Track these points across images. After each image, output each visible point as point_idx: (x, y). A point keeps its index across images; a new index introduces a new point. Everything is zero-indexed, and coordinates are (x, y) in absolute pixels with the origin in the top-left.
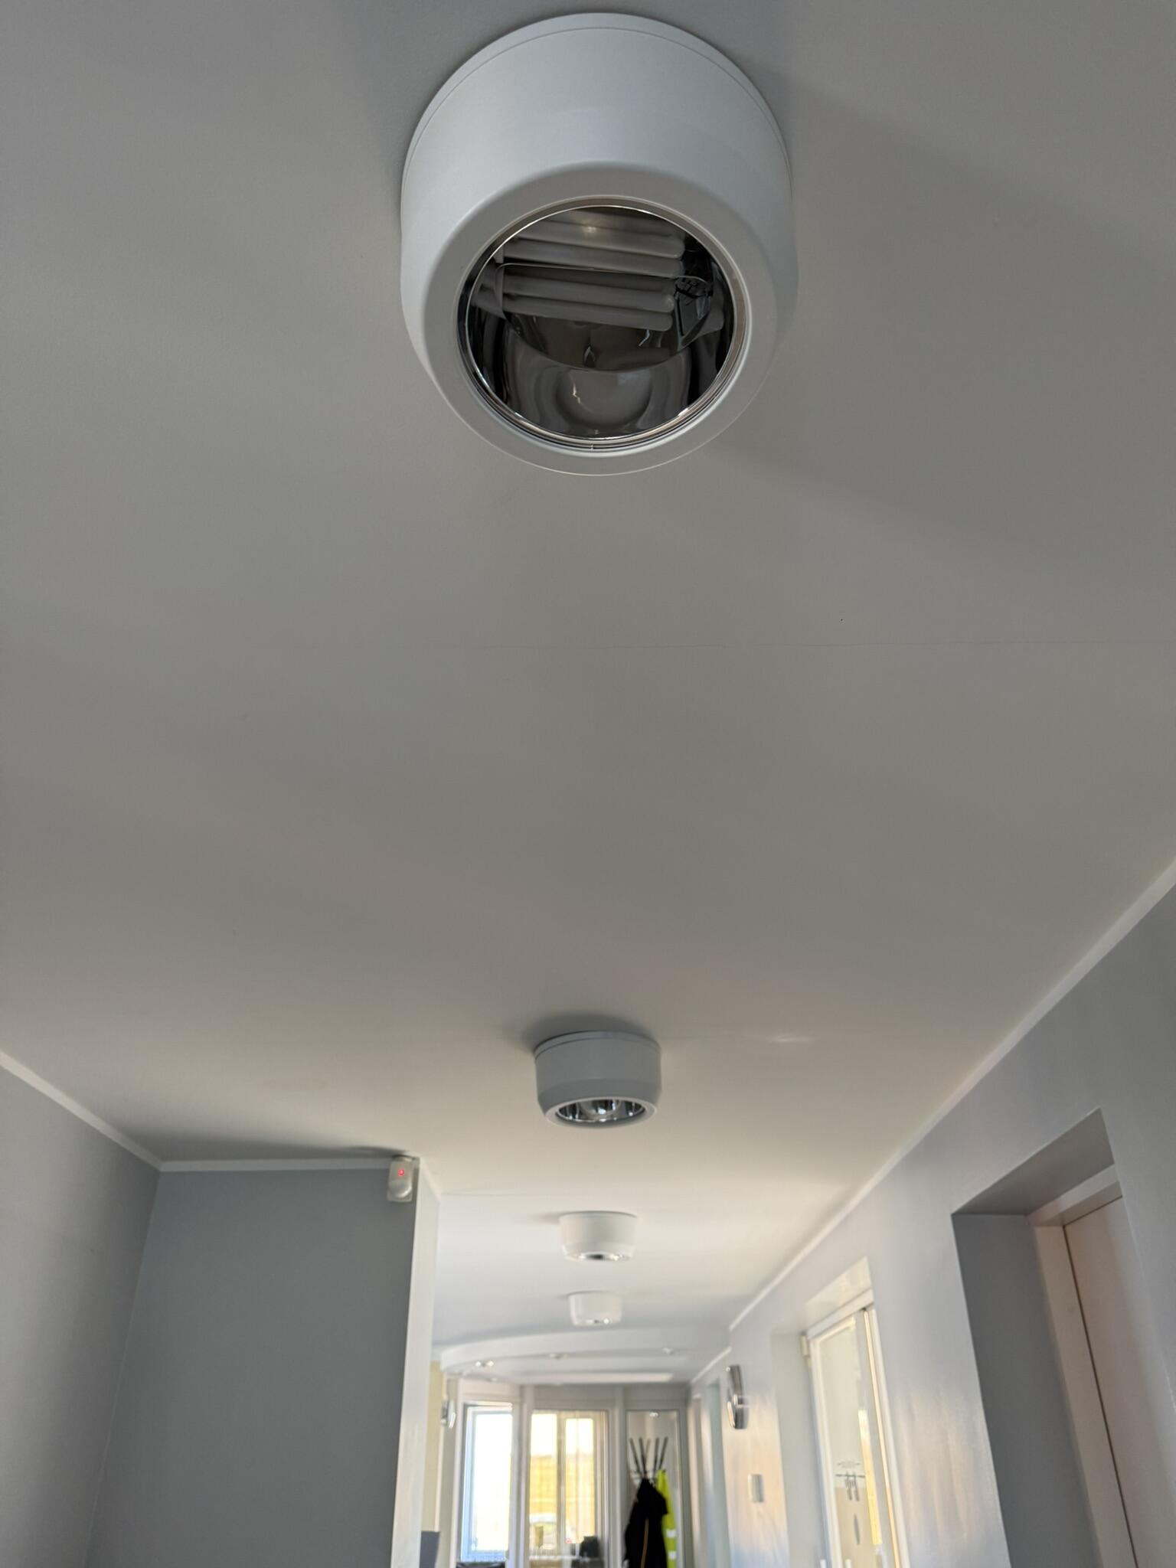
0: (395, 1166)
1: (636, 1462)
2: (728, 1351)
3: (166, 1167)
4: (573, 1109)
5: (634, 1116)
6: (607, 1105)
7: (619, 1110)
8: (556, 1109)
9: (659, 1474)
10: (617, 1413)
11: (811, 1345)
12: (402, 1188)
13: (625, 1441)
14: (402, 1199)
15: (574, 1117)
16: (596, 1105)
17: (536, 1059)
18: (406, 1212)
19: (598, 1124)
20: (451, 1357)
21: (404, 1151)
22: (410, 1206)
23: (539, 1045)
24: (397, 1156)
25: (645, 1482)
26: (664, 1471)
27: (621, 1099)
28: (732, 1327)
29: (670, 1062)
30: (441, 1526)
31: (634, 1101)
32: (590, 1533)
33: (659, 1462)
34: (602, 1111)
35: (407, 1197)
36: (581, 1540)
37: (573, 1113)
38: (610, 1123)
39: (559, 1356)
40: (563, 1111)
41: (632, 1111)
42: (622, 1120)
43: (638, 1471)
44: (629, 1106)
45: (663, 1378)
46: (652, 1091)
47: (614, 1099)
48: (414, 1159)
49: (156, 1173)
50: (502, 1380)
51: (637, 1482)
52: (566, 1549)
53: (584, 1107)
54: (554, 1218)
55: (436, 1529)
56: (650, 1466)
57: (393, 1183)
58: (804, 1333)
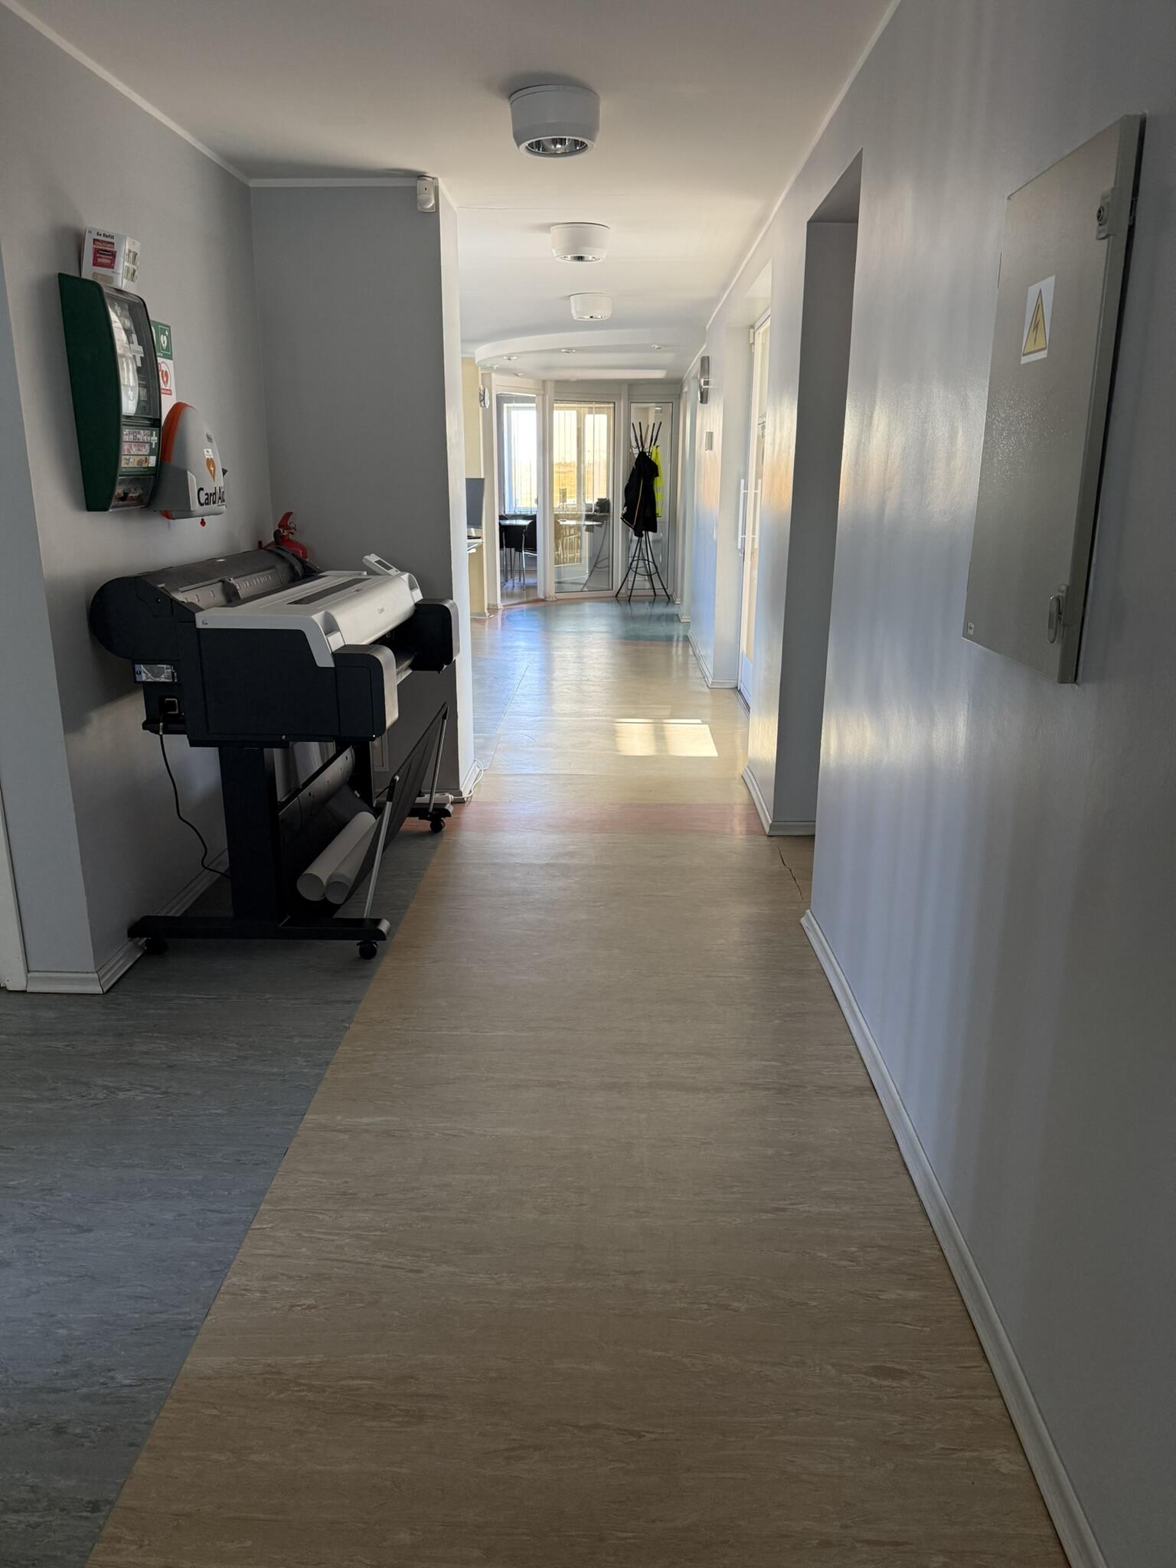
0: (421, 184)
1: (636, 440)
2: (705, 346)
3: (253, 183)
4: (538, 144)
5: (579, 150)
6: (562, 141)
7: (570, 145)
8: (526, 144)
9: (653, 449)
10: (622, 404)
11: (756, 334)
12: (428, 201)
13: (629, 425)
14: (427, 209)
15: (539, 150)
16: (555, 142)
17: (511, 104)
18: (432, 219)
19: (555, 154)
20: (482, 353)
21: (425, 173)
22: (435, 214)
23: (512, 95)
24: (421, 176)
25: (642, 454)
26: (657, 447)
27: (571, 138)
28: (707, 327)
29: (607, 108)
30: (485, 473)
31: (580, 139)
32: (603, 496)
33: (654, 440)
34: (559, 146)
35: (433, 206)
36: (596, 501)
37: (537, 148)
38: (564, 154)
39: (569, 351)
40: (531, 145)
41: (579, 147)
42: (571, 153)
43: (638, 447)
44: (576, 142)
45: (659, 374)
46: (591, 131)
47: (567, 137)
48: (433, 178)
49: (248, 188)
50: (526, 375)
51: (636, 452)
52: (584, 508)
53: (545, 143)
54: (546, 227)
55: (482, 477)
56: (647, 445)
57: (421, 197)
58: (752, 327)
